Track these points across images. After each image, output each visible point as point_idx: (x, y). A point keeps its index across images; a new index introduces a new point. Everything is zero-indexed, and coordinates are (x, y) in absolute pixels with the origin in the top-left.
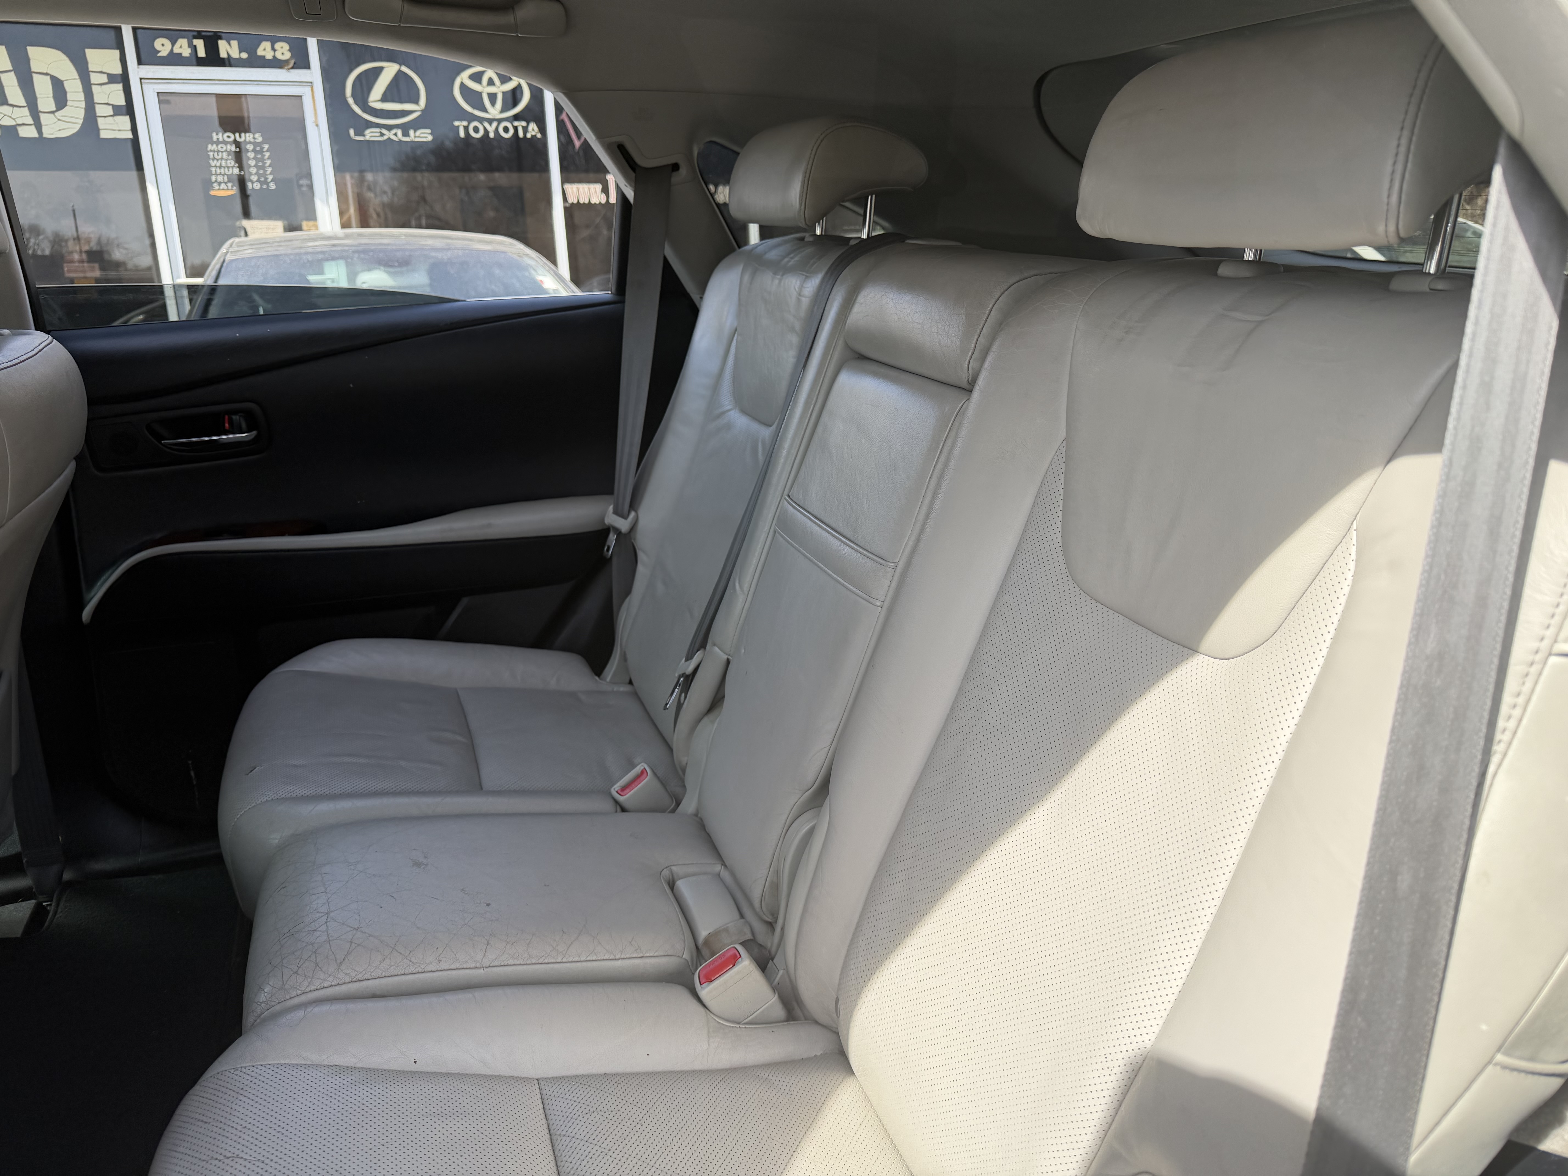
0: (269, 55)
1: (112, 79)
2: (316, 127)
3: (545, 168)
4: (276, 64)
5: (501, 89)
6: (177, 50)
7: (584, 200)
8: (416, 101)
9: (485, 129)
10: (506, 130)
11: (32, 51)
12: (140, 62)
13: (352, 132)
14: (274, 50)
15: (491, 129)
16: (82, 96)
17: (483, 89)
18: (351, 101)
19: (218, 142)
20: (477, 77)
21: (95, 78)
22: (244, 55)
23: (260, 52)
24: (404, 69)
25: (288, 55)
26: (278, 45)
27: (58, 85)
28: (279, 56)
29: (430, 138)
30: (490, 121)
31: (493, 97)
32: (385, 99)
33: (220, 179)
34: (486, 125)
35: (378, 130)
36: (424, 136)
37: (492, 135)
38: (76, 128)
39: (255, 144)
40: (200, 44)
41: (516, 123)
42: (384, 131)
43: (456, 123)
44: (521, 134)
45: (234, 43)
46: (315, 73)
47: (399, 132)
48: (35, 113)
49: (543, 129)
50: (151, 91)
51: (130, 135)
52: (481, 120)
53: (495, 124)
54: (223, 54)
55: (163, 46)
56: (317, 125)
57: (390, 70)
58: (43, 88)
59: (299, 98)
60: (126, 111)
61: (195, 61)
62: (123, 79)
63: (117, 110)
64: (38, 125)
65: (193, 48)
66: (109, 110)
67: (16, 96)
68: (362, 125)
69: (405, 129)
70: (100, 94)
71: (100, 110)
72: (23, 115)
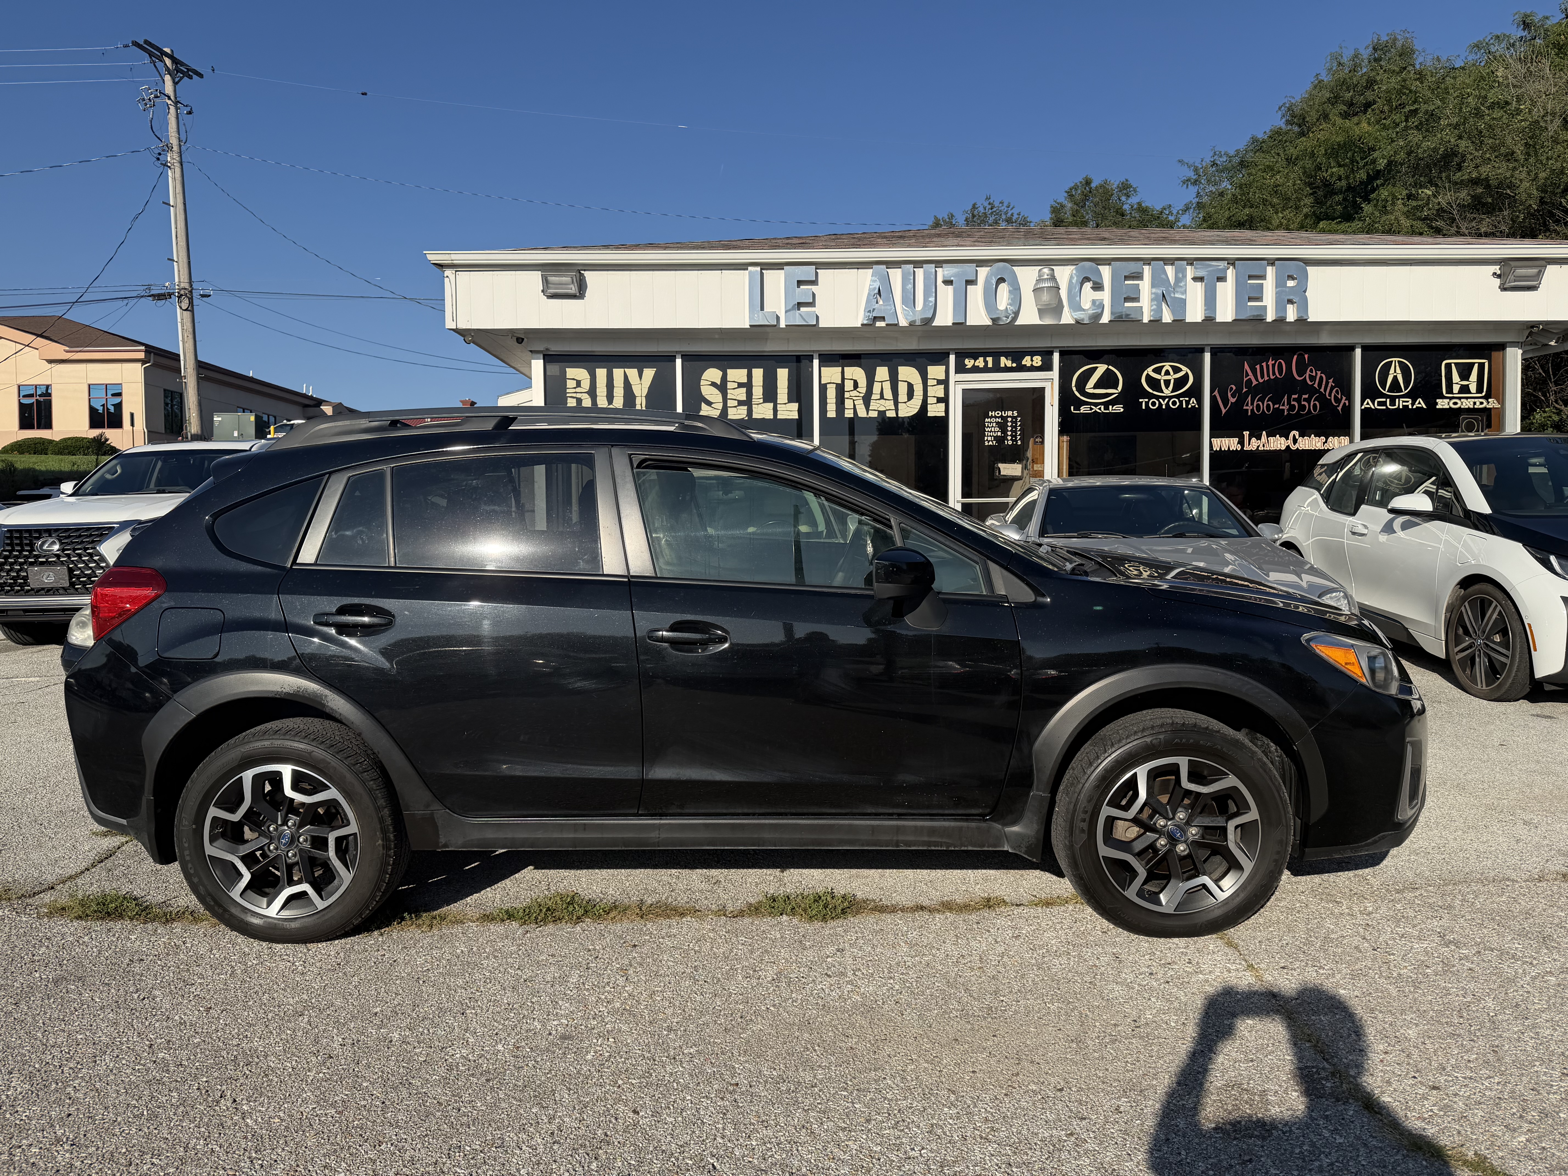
0: (1029, 364)
1: (940, 382)
3: (1199, 427)
4: (1032, 369)
5: (1173, 377)
8: (1116, 388)
9: (1160, 403)
10: (1174, 403)
11: (901, 369)
12: (956, 372)
13: (1072, 408)
14: (1032, 361)
15: (1164, 403)
16: (922, 393)
17: (1162, 378)
18: (1074, 389)
19: (992, 417)
20: (1158, 371)
21: (930, 382)
22: (1014, 365)
23: (1024, 363)
24: (1110, 367)
25: (1040, 363)
26: (1035, 358)
27: (910, 388)
28: (1035, 364)
29: (1122, 410)
30: (1164, 398)
31: (1167, 383)
32: (1096, 387)
33: (989, 439)
34: (1161, 400)
35: (1089, 406)
36: (1119, 409)
37: (1164, 407)
38: (916, 411)
39: (1013, 417)
40: (990, 360)
41: (1181, 399)
42: (1093, 407)
43: (1140, 400)
44: (1184, 406)
45: (1010, 359)
46: (1055, 374)
47: (1102, 407)
48: (896, 403)
49: (1200, 402)
50: (960, 388)
51: (944, 414)
52: (1158, 397)
53: (1167, 400)
54: (1002, 365)
55: (970, 363)
56: (1053, 405)
57: (1102, 368)
58: (903, 389)
59: (1043, 389)
60: (944, 400)
61: (986, 370)
62: (945, 382)
63: (939, 400)
64: (896, 410)
65: (986, 362)
66: (935, 400)
67: (888, 394)
68: (1079, 404)
69: (1106, 405)
70: (931, 392)
71: (930, 400)
72: (890, 405)
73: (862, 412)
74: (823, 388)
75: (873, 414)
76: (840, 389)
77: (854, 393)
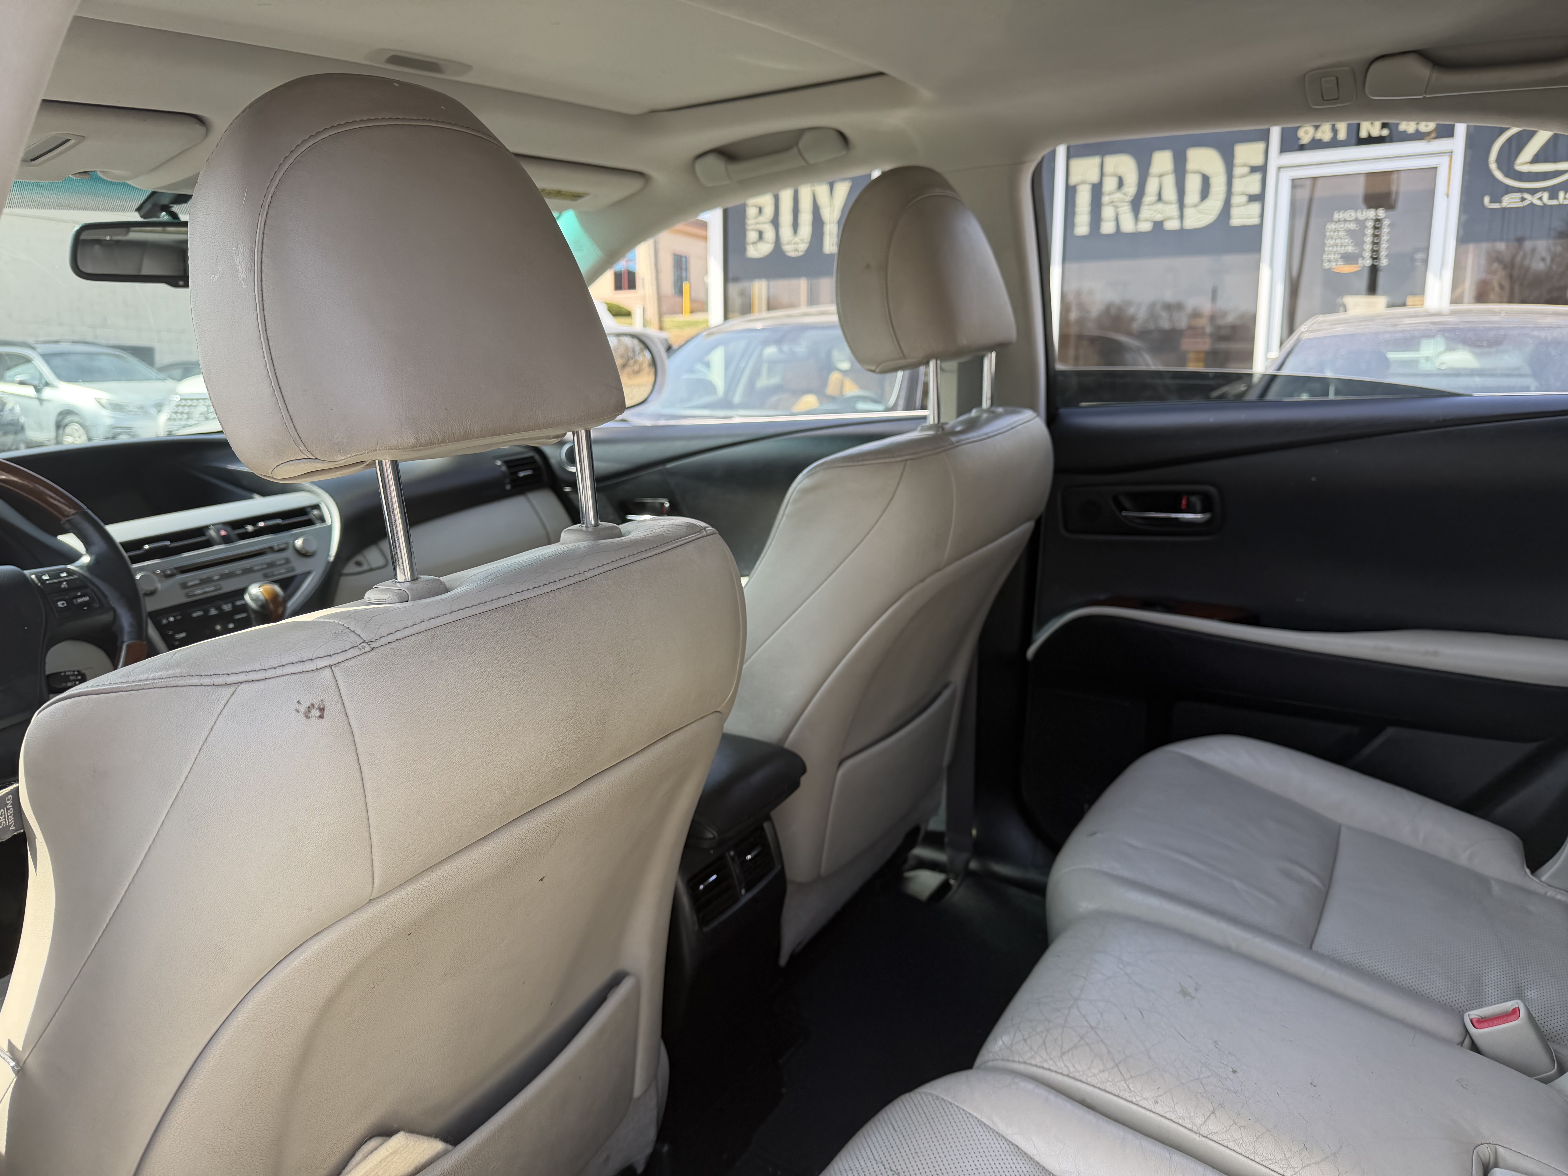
0: (1411, 129)
1: (1253, 170)
2: (1446, 198)
4: (1417, 137)
6: (1319, 135)
11: (1192, 152)
12: (1282, 151)
13: (1487, 200)
14: (1417, 124)
16: (1223, 189)
18: (1494, 167)
19: (1342, 221)
21: (1238, 171)
22: (1385, 132)
23: (1403, 127)
25: (1432, 127)
28: (1422, 128)
32: (1536, 160)
33: (1332, 257)
35: (1519, 195)
38: (1212, 218)
39: (1375, 220)
40: (1341, 127)
42: (1526, 196)
45: (1378, 122)
46: (1458, 142)
47: (1545, 196)
48: (1182, 207)
50: (1286, 177)
51: (1255, 222)
54: (1364, 134)
55: (1306, 133)
56: (1448, 195)
58: (1193, 184)
59: (1433, 170)
60: (1259, 198)
61: (1334, 143)
62: (1262, 169)
63: (1252, 198)
64: (1182, 217)
65: (1335, 131)
66: (1244, 199)
67: (1170, 193)
68: (1500, 191)
69: (1553, 192)
70: (1239, 185)
71: (1236, 200)
72: (1172, 210)
73: (1128, 225)
74: (1071, 192)
75: (1145, 227)
76: (1097, 190)
77: (1118, 196)
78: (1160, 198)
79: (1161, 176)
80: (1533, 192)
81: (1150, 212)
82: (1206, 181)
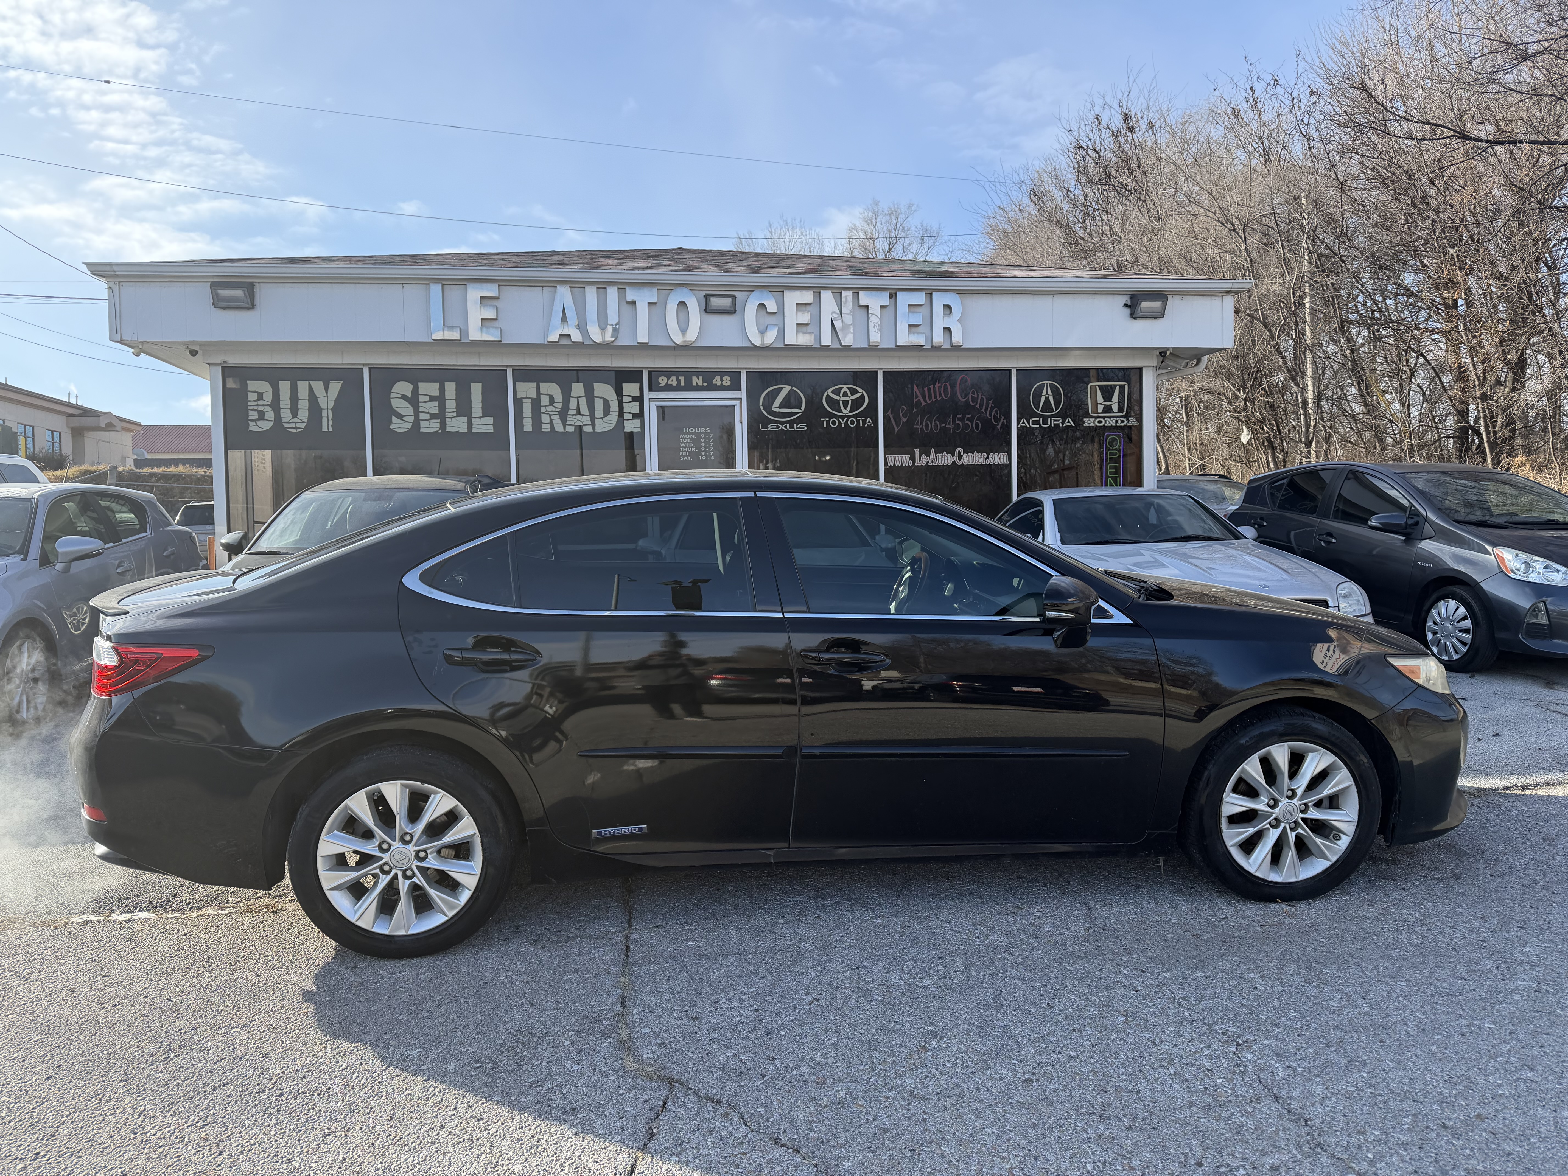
0: (719, 384)
1: (634, 399)
2: (741, 424)
3: (874, 445)
4: (722, 388)
5: (850, 398)
6: (669, 382)
7: (898, 464)
8: (800, 407)
9: (839, 422)
10: (852, 422)
11: (597, 386)
12: (650, 390)
13: (761, 426)
14: (722, 380)
15: (843, 422)
16: (617, 409)
17: (841, 399)
18: (762, 408)
19: (686, 433)
20: (837, 392)
21: (626, 399)
22: (705, 384)
23: (714, 382)
24: (794, 388)
25: (729, 383)
26: (724, 378)
28: (724, 383)
29: (806, 428)
30: (843, 418)
31: (846, 403)
32: (781, 406)
33: (684, 454)
34: (840, 420)
35: (776, 424)
36: (803, 427)
37: (843, 426)
38: (612, 426)
39: (705, 434)
40: (682, 379)
41: (858, 418)
42: (779, 425)
43: (822, 420)
44: (861, 425)
45: (701, 378)
46: (743, 394)
47: (788, 425)
48: (593, 418)
49: (876, 422)
50: (654, 405)
51: (639, 430)
52: (837, 417)
53: (846, 419)
54: (694, 384)
55: (663, 381)
56: (741, 422)
57: (786, 389)
58: (599, 405)
59: (733, 408)
60: (639, 416)
61: (679, 388)
62: (640, 399)
63: (635, 416)
64: (593, 425)
65: (678, 381)
66: (630, 416)
67: (584, 409)
68: (767, 422)
69: (791, 423)
70: (627, 408)
71: (626, 416)
72: (587, 420)
73: (559, 427)
74: (518, 403)
75: (570, 429)
76: (536, 404)
77: (550, 408)
78: (579, 412)
79: (578, 398)
80: (782, 423)
81: (573, 421)
82: (606, 403)
